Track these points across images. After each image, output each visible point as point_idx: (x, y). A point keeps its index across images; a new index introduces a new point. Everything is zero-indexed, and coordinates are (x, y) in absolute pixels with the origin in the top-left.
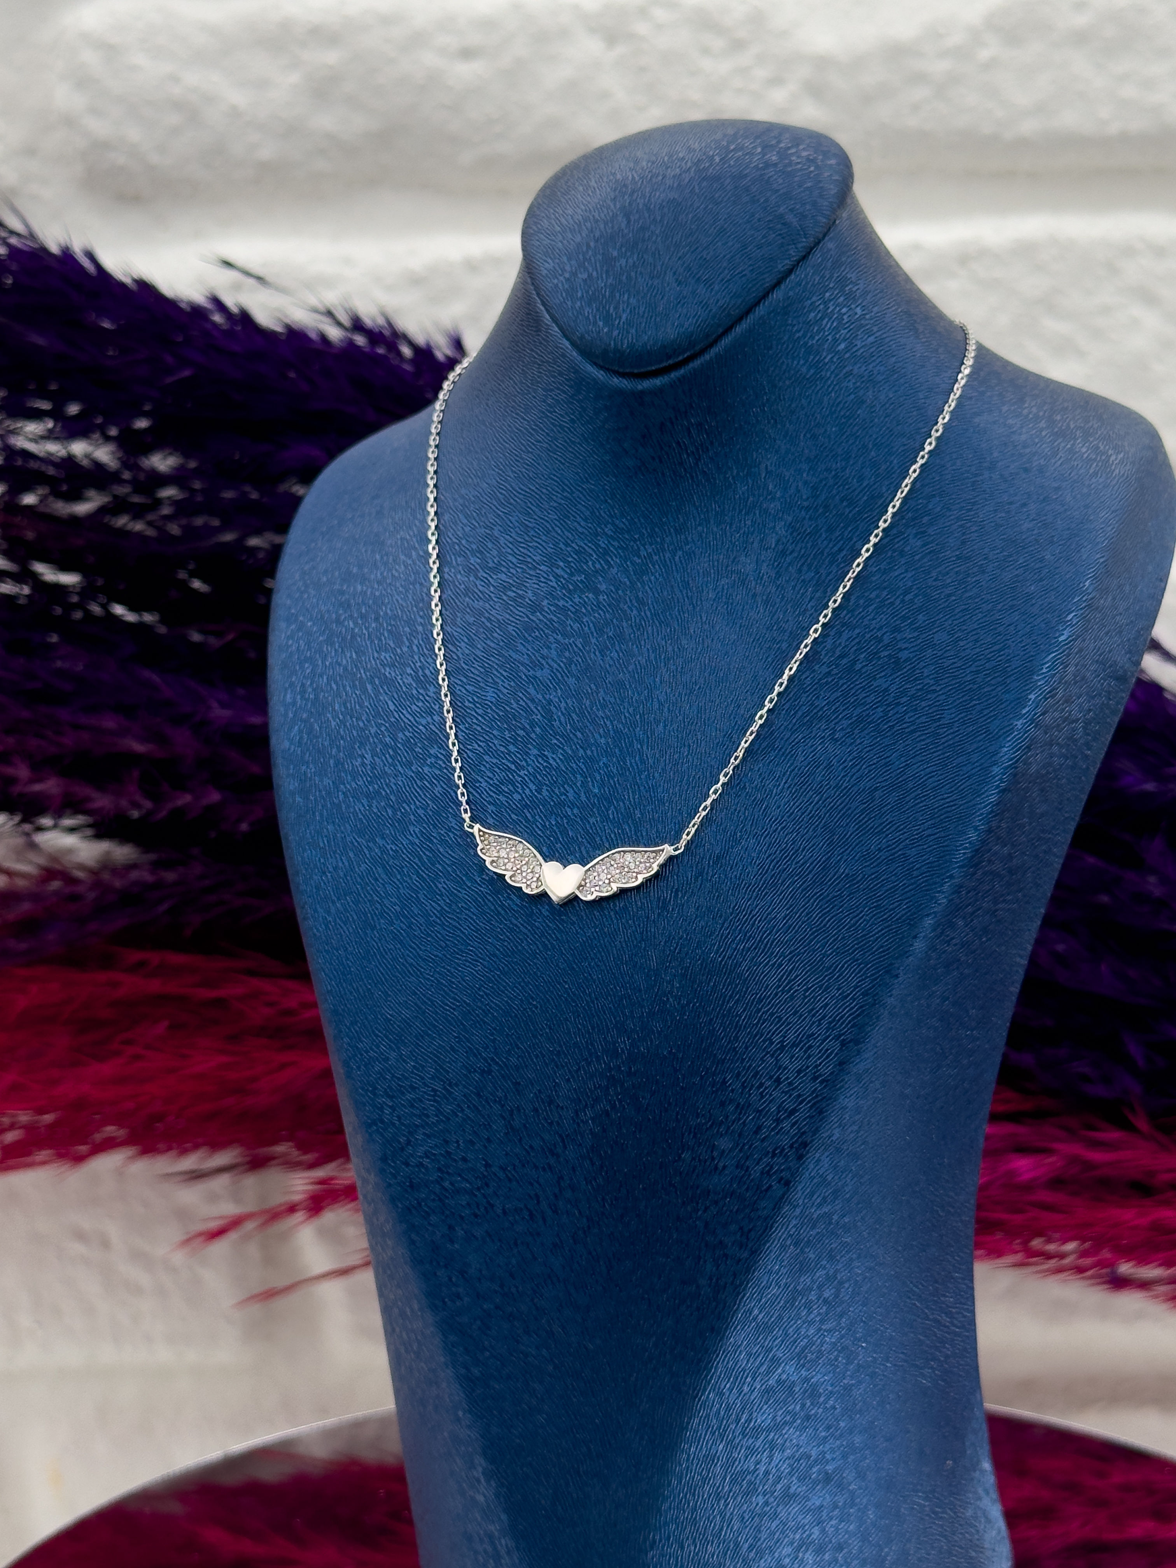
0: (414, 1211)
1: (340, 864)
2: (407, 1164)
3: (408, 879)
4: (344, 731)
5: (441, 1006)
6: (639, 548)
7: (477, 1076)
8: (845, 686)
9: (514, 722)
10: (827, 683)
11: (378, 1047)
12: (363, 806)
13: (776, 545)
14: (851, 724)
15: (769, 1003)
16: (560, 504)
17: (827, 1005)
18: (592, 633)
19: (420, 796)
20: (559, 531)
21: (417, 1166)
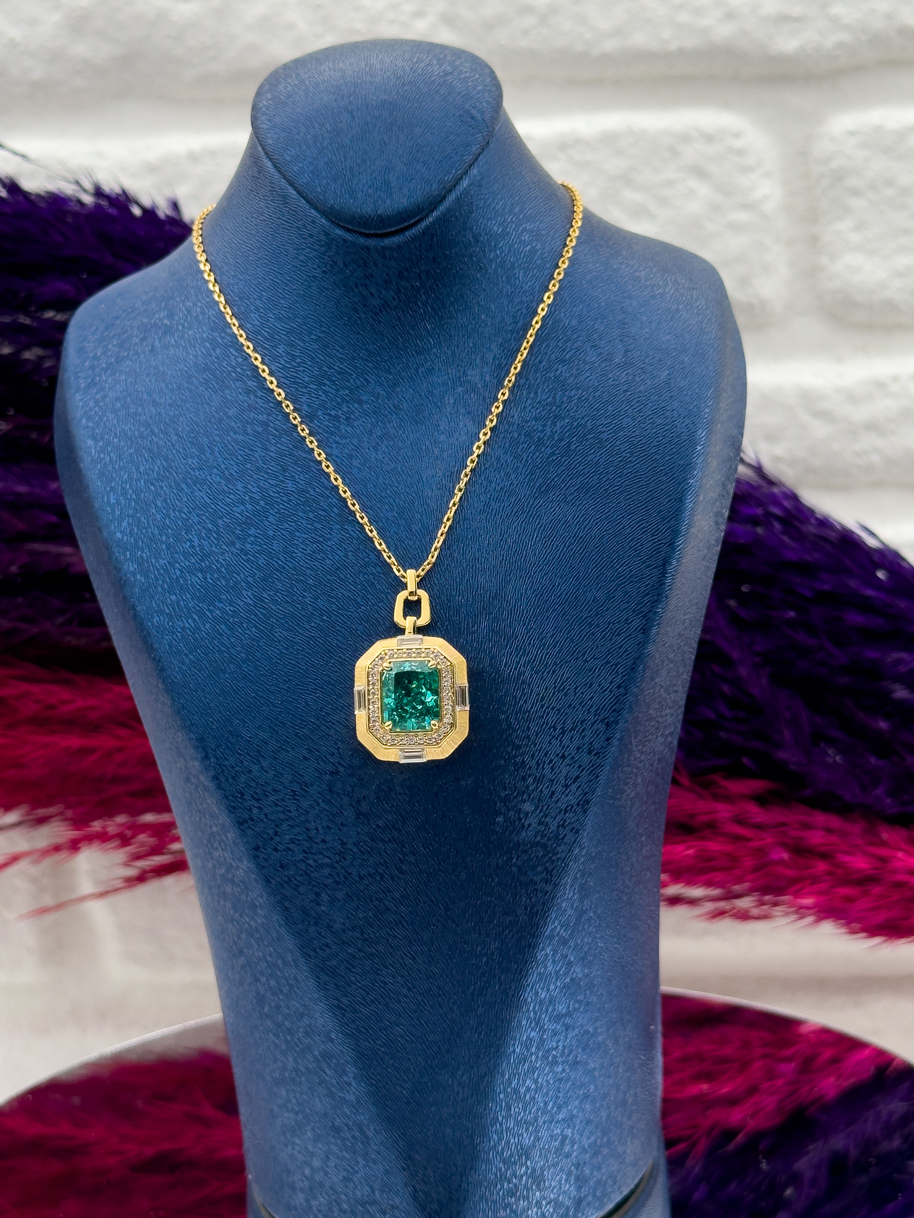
0: (285, 885)
1: (187, 625)
2: (276, 850)
3: (248, 632)
4: (170, 522)
5: (291, 727)
6: (389, 367)
7: (328, 777)
8: (567, 462)
9: (314, 505)
10: (553, 461)
11: (241, 762)
12: (199, 579)
13: (493, 360)
14: (577, 489)
15: (550, 700)
16: (319, 337)
17: (592, 697)
18: (363, 434)
19: (247, 568)
20: (322, 358)
21: (285, 850)
